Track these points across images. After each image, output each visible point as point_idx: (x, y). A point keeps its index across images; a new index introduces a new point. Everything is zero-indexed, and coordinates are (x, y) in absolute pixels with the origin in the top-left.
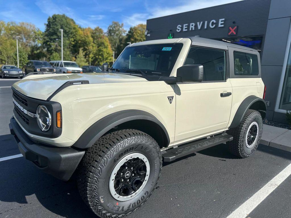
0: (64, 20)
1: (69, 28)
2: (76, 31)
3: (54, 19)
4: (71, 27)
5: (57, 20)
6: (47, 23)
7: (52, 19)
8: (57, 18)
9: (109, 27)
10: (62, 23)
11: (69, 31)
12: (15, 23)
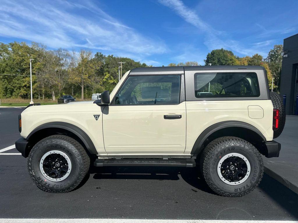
0: (221, 53)
1: (226, 61)
2: (233, 62)
3: (212, 55)
4: (227, 59)
5: (215, 55)
6: (206, 59)
7: (211, 55)
8: (215, 53)
9: (270, 53)
10: (219, 57)
11: (226, 63)
12: (182, 64)
